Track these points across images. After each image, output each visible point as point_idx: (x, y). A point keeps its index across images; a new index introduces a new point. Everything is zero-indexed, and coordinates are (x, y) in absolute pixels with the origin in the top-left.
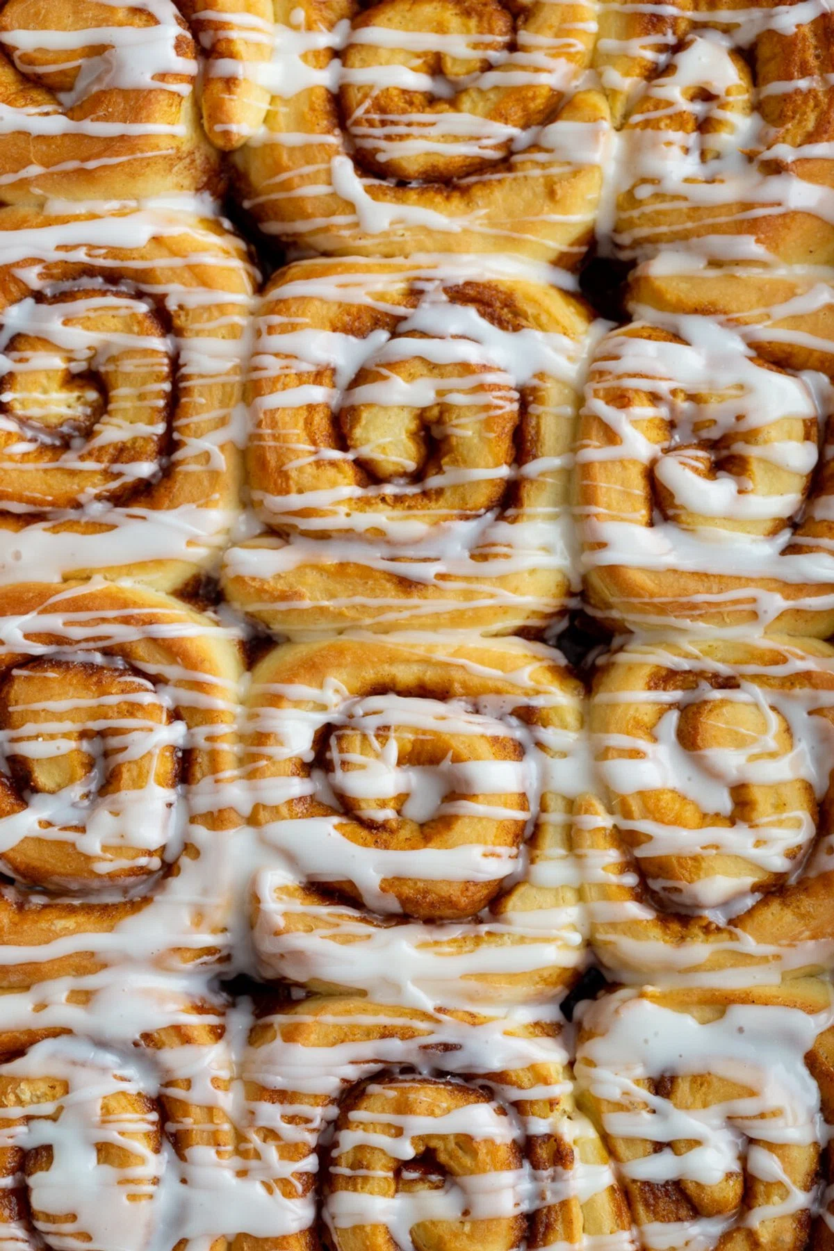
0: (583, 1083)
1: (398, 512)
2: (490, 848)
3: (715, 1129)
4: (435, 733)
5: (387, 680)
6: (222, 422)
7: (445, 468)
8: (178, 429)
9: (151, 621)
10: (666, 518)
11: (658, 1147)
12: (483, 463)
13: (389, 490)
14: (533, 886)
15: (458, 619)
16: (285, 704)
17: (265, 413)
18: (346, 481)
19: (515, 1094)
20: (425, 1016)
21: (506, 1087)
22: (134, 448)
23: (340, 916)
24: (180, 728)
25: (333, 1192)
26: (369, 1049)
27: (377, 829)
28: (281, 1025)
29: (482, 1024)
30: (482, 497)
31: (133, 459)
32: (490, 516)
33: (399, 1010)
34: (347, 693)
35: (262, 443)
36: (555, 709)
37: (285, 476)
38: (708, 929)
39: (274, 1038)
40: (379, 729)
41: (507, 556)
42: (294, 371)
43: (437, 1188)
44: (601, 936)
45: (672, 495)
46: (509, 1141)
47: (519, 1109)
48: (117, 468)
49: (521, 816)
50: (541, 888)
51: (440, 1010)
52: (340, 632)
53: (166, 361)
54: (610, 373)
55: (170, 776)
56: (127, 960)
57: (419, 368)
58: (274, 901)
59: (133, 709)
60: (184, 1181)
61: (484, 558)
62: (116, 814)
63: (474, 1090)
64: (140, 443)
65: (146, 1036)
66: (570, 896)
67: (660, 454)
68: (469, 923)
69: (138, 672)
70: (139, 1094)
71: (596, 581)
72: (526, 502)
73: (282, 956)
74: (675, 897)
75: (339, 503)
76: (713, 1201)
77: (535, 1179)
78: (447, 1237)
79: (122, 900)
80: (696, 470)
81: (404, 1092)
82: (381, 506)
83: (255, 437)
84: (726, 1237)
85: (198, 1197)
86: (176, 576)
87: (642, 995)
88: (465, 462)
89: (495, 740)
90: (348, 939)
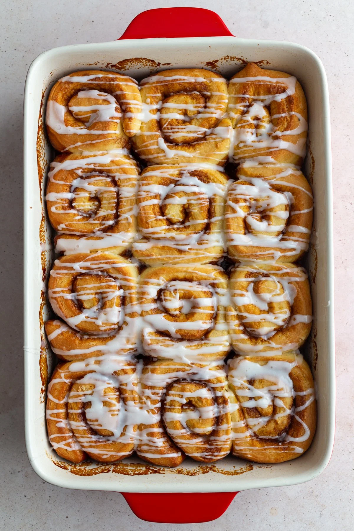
0: (230, 382)
1: (178, 232)
2: (204, 321)
3: (265, 394)
4: (189, 291)
5: (176, 277)
6: (131, 210)
7: (190, 220)
8: (119, 212)
9: (113, 263)
10: (249, 232)
11: (251, 399)
12: (200, 219)
13: (175, 226)
14: (216, 330)
15: (194, 260)
16: (149, 284)
17: (142, 207)
18: (164, 224)
19: (213, 385)
20: (188, 365)
21: (210, 383)
22: (108, 217)
23: (165, 340)
24: (122, 291)
25: (165, 412)
26: (174, 375)
27: (174, 316)
28: (150, 368)
29: (203, 367)
30: (200, 228)
31: (108, 220)
32: (202, 232)
33: (181, 364)
34: (165, 280)
35: (141, 215)
36: (221, 283)
37: (148, 224)
38: (263, 341)
39: (149, 372)
40: (174, 290)
41: (207, 243)
42: (149, 196)
43: (192, 411)
44: (234, 343)
45: (250, 226)
46: (211, 398)
47: (214, 389)
48: (103, 222)
49: (212, 312)
50: (218, 331)
51: (192, 364)
52: (164, 264)
53: (115, 194)
54: (233, 194)
55: (119, 304)
56: (109, 352)
57: (182, 194)
58: (148, 336)
59: (109, 287)
60: (126, 410)
61: (201, 244)
62: (105, 314)
63: (202, 384)
64: (109, 215)
65: (115, 372)
66: (226, 333)
67: (247, 215)
68: (199, 340)
69: (110, 276)
70: (114, 387)
71: (231, 249)
72: (212, 229)
73: (150, 350)
74: (254, 333)
75: (162, 230)
76: (265, 412)
77: (218, 408)
78: (195, 424)
79: (108, 336)
80: (257, 219)
81: (183, 386)
82: (173, 231)
83: (139, 213)
84: (269, 422)
85: (130, 415)
86: (120, 250)
87: (245, 359)
88: (195, 218)
89: (205, 292)
90: (167, 346)
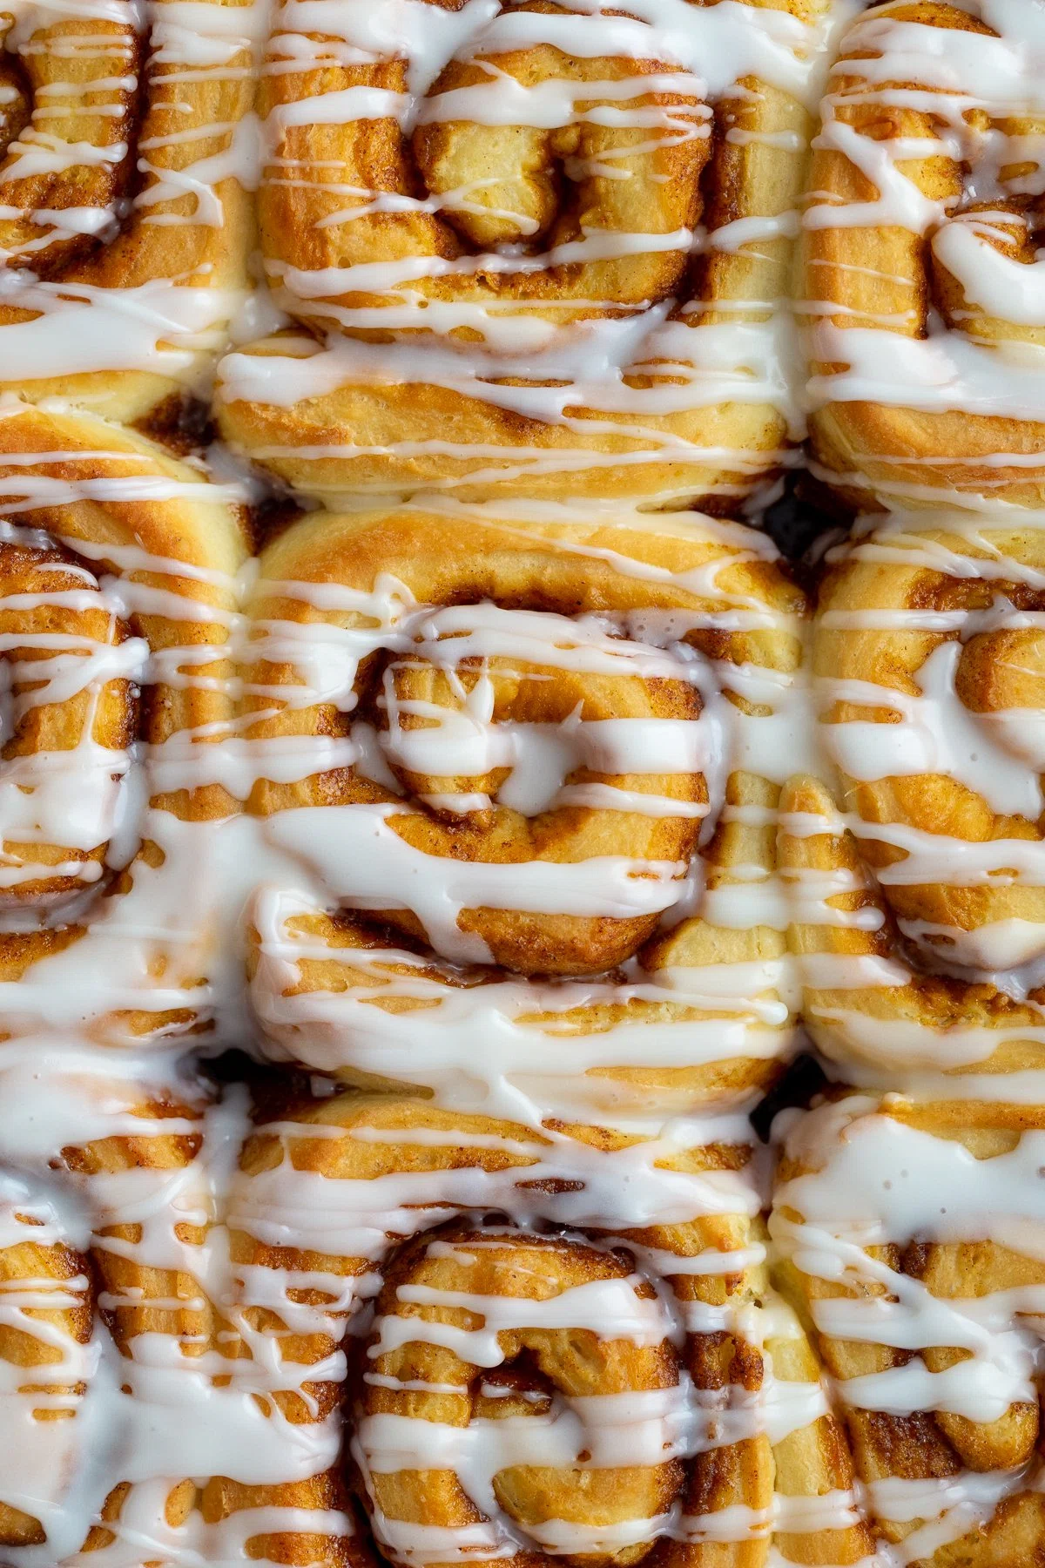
0: (783, 1248)
1: (506, 303)
2: (641, 864)
3: (994, 1331)
4: (555, 670)
5: (480, 580)
6: (220, 145)
7: (586, 230)
8: (145, 155)
9: (93, 472)
10: (950, 325)
11: (902, 1357)
12: (648, 225)
13: (492, 264)
14: (709, 925)
15: (600, 483)
16: (310, 615)
17: (289, 132)
18: (422, 248)
19: (671, 1264)
20: (527, 1133)
21: (653, 1251)
22: (73, 184)
23: (393, 966)
24: (137, 650)
25: (369, 1414)
26: (433, 1184)
27: (456, 825)
28: (292, 1140)
29: (619, 1148)
30: (645, 280)
31: (71, 203)
32: (658, 312)
33: (485, 1123)
34: (413, 599)
35: (284, 182)
36: (757, 634)
37: (321, 238)
38: (995, 1005)
39: (280, 1161)
40: (463, 661)
41: (683, 381)
42: (338, 63)
43: (538, 1412)
44: (819, 1011)
45: (959, 287)
46: (657, 1340)
47: (678, 1288)
48: (44, 216)
49: (693, 810)
50: (723, 929)
51: (552, 1123)
52: (406, 498)
53: (129, 40)
54: (864, 80)
55: (119, 729)
56: (40, 1028)
57: (547, 63)
58: (284, 940)
59: (60, 618)
60: (127, 1389)
61: (647, 382)
62: (28, 790)
63: (604, 1255)
64: (84, 175)
65: (71, 1152)
66: (771, 942)
67: (943, 217)
68: (604, 981)
69: (71, 556)
70: (58, 1245)
71: (830, 425)
72: (718, 290)
73: (296, 1029)
74: (943, 951)
75: (408, 284)
76: (988, 1448)
77: (698, 1403)
78: (551, 1494)
79: (39, 928)
80: (1001, 246)
81: (488, 1256)
82: (478, 290)
83: (272, 171)
84: (1007, 1506)
85: (150, 1417)
86: (139, 397)
87: (883, 1109)
88: (618, 221)
89: (655, 684)
90: (403, 1006)
